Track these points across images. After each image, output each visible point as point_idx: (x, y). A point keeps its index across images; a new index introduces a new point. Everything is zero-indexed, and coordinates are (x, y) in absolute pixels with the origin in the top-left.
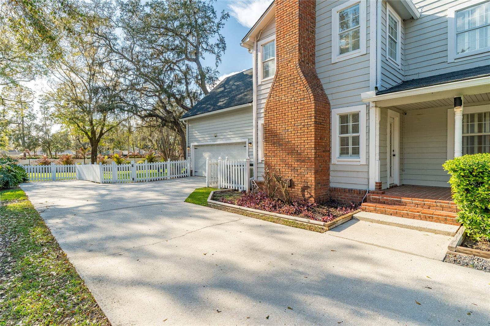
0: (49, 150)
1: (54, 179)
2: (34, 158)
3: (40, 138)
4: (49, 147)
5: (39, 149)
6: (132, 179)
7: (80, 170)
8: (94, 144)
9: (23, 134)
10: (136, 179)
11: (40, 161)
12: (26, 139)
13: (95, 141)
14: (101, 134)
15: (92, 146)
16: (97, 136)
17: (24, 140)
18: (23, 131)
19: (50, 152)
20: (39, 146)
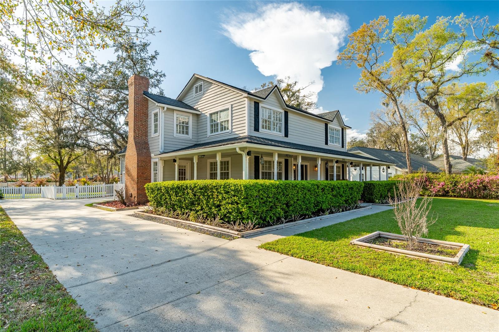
0: (30, 173)
1: (23, 198)
2: (14, 181)
3: (21, 162)
4: (29, 171)
5: (20, 173)
6: (76, 196)
7: (44, 191)
8: (62, 170)
9: (5, 159)
10: (79, 197)
11: (16, 184)
12: (7, 163)
13: (62, 169)
14: (68, 163)
15: (60, 171)
16: (65, 164)
17: (5, 164)
18: (5, 156)
19: (31, 175)
20: (21, 169)
